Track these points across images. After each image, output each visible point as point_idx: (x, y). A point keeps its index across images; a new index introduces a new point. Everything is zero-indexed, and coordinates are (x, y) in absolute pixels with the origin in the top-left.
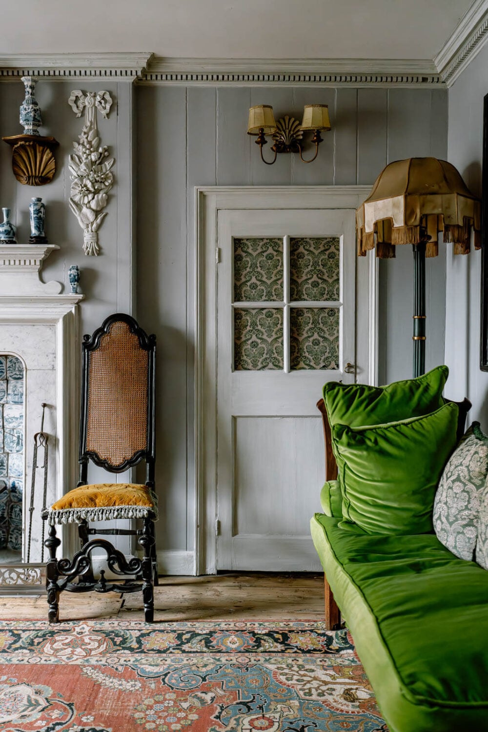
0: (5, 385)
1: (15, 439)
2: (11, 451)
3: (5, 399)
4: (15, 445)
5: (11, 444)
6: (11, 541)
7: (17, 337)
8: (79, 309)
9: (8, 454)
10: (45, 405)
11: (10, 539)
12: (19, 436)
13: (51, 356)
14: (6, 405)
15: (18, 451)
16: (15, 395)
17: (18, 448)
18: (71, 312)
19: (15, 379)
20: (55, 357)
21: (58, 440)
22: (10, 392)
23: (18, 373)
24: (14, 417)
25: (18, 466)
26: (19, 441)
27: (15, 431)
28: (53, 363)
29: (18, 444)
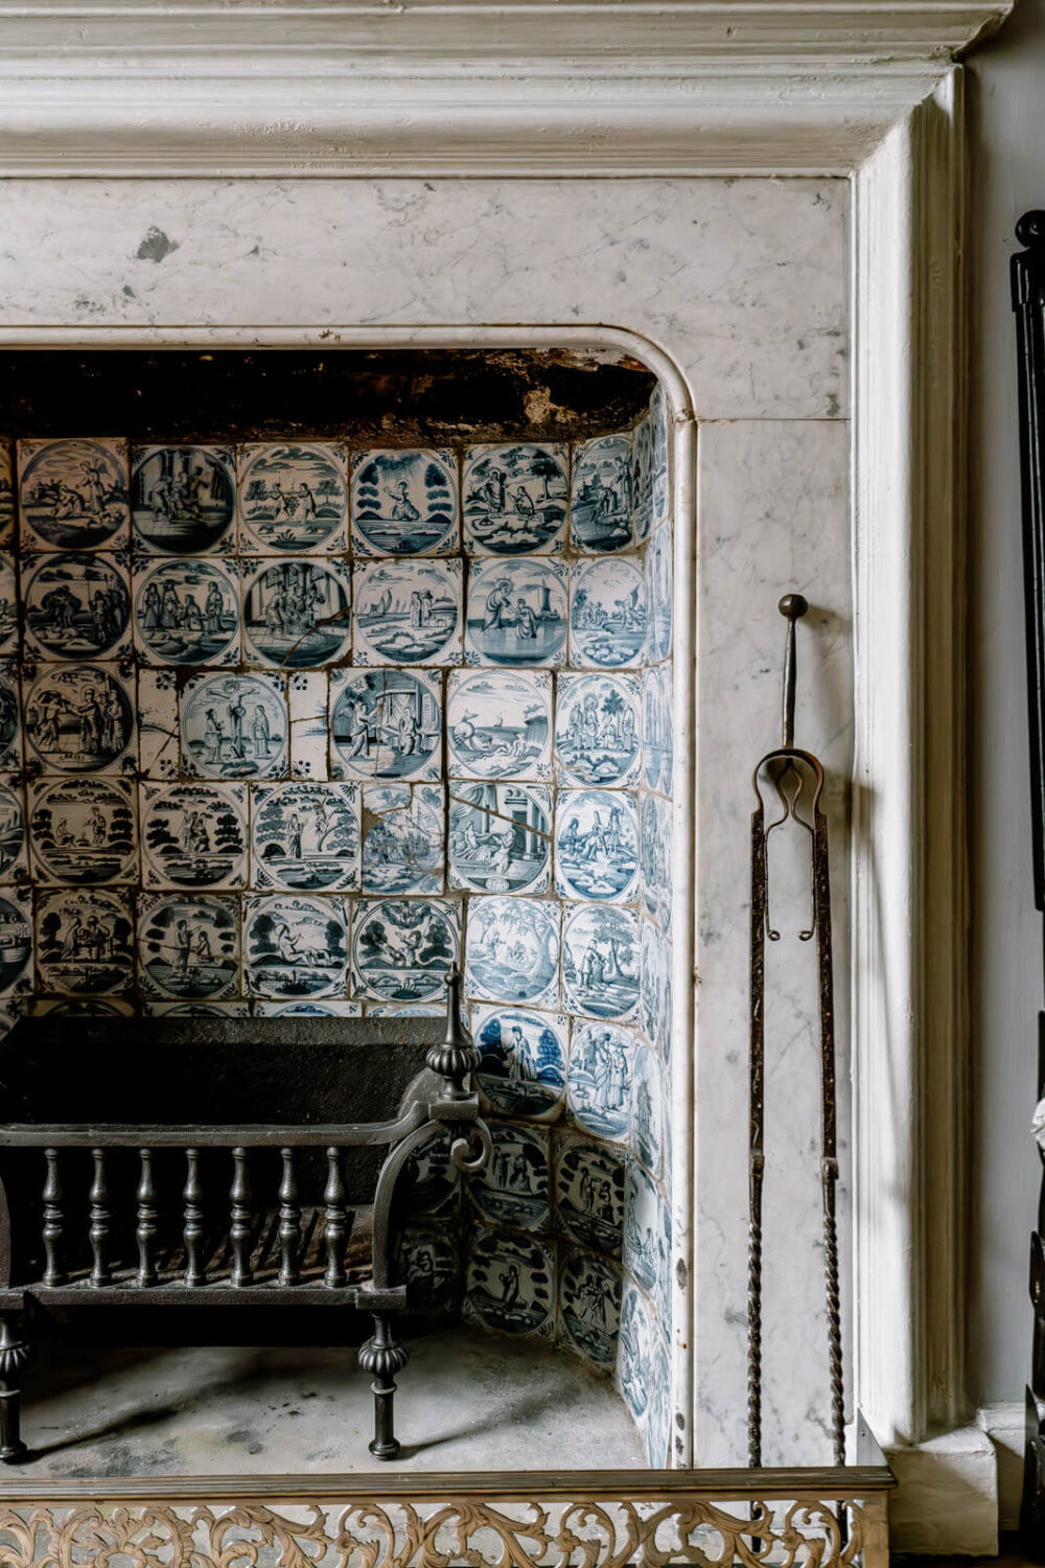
0: (456, 580)
1: (501, 826)
2: (482, 883)
3: (453, 646)
4: (501, 857)
5: (483, 854)
6: (480, 1291)
7: (642, 244)
8: (969, 88)
9: (465, 896)
10: (796, 608)
11: (471, 1283)
12: (520, 817)
13: (823, 346)
14: (462, 674)
15: (513, 885)
16: (503, 625)
17: (516, 870)
18: (931, 104)
19: (502, 549)
20: (844, 353)
21: (869, 795)
22: (477, 611)
23: (515, 521)
24: (498, 729)
25: (518, 952)
26: (519, 837)
27: (502, 791)
28: (829, 384)
29: (516, 850)
